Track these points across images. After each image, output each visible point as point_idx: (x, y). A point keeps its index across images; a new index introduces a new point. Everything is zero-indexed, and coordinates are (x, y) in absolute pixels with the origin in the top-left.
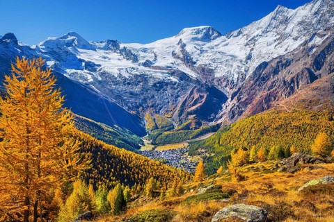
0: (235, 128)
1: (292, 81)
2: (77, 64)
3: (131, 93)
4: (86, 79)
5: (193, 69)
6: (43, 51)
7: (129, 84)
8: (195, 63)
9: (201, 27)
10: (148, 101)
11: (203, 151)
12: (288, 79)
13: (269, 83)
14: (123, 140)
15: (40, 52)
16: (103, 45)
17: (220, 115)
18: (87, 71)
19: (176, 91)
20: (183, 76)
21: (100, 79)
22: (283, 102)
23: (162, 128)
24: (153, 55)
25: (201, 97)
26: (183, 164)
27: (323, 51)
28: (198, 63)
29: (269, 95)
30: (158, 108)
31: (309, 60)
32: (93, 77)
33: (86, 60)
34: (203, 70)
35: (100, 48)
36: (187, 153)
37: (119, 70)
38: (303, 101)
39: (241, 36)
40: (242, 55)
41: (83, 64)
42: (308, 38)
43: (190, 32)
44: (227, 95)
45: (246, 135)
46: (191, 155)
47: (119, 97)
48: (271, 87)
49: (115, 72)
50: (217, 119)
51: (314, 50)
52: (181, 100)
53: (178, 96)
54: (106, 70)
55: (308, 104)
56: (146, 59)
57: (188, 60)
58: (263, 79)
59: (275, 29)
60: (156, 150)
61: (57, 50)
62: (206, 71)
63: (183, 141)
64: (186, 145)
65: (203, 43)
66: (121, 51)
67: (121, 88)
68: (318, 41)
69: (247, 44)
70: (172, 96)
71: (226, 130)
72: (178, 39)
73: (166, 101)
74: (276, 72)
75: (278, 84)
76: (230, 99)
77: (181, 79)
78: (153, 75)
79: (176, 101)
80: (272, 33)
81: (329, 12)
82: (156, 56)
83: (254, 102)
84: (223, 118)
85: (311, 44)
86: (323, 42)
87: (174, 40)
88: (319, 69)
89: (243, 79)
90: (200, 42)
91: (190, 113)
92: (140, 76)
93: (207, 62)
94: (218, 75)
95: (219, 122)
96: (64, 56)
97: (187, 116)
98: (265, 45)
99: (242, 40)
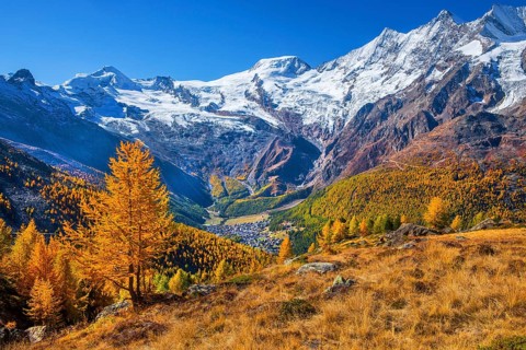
0: (330, 193)
1: (406, 129)
2: (117, 109)
3: (191, 148)
4: (129, 130)
5: (274, 114)
6: (69, 92)
7: (187, 136)
8: (276, 106)
9: (284, 58)
10: (214, 158)
11: (289, 224)
12: (400, 126)
13: (376, 132)
14: (180, 212)
15: (66, 94)
16: (151, 83)
17: (311, 175)
18: (129, 119)
19: (251, 144)
20: (261, 124)
21: (148, 129)
22: (394, 156)
23: (233, 194)
24: (219, 96)
25: (286, 152)
26: (263, 243)
27: (444, 89)
28: (281, 106)
29: (376, 148)
30: (228, 167)
31: (427, 101)
32: (139, 128)
33: (129, 104)
34: (287, 115)
35: (147, 88)
36: (268, 228)
37: (174, 116)
38: (421, 154)
39: (336, 69)
40: (339, 95)
41: (125, 109)
42: (425, 71)
43: (268, 65)
44: (320, 148)
45: (345, 201)
46: (273, 230)
47: (174, 153)
48: (378, 136)
49: (168, 120)
50: (308, 182)
51: (434, 87)
52: (258, 156)
53: (255, 151)
54: (156, 117)
55: (427, 159)
56: (210, 101)
57: (266, 102)
58: (368, 127)
59: (381, 60)
60: (226, 224)
61: (89, 92)
62: (291, 117)
63: (261, 211)
64: (266, 216)
65: (287, 79)
66: (176, 91)
67: (178, 141)
68: (437, 74)
69: (345, 80)
70: (246, 151)
71: (319, 195)
72: (253, 73)
73: (239, 158)
74: (384, 116)
75: (387, 133)
76: (323, 155)
77: (258, 128)
78: (220, 122)
79: (252, 157)
80: (377, 65)
81: (451, 36)
82: (223, 97)
83: (356, 158)
84: (315, 180)
85: (428, 79)
86: (444, 77)
87: (247, 75)
88: (440, 113)
89: (341, 126)
90: (282, 78)
91: (271, 174)
92: (203, 124)
93: (292, 105)
94: (307, 122)
95: (310, 185)
96: (98, 100)
97: (267, 178)
98: (369, 81)
99: (338, 75)
